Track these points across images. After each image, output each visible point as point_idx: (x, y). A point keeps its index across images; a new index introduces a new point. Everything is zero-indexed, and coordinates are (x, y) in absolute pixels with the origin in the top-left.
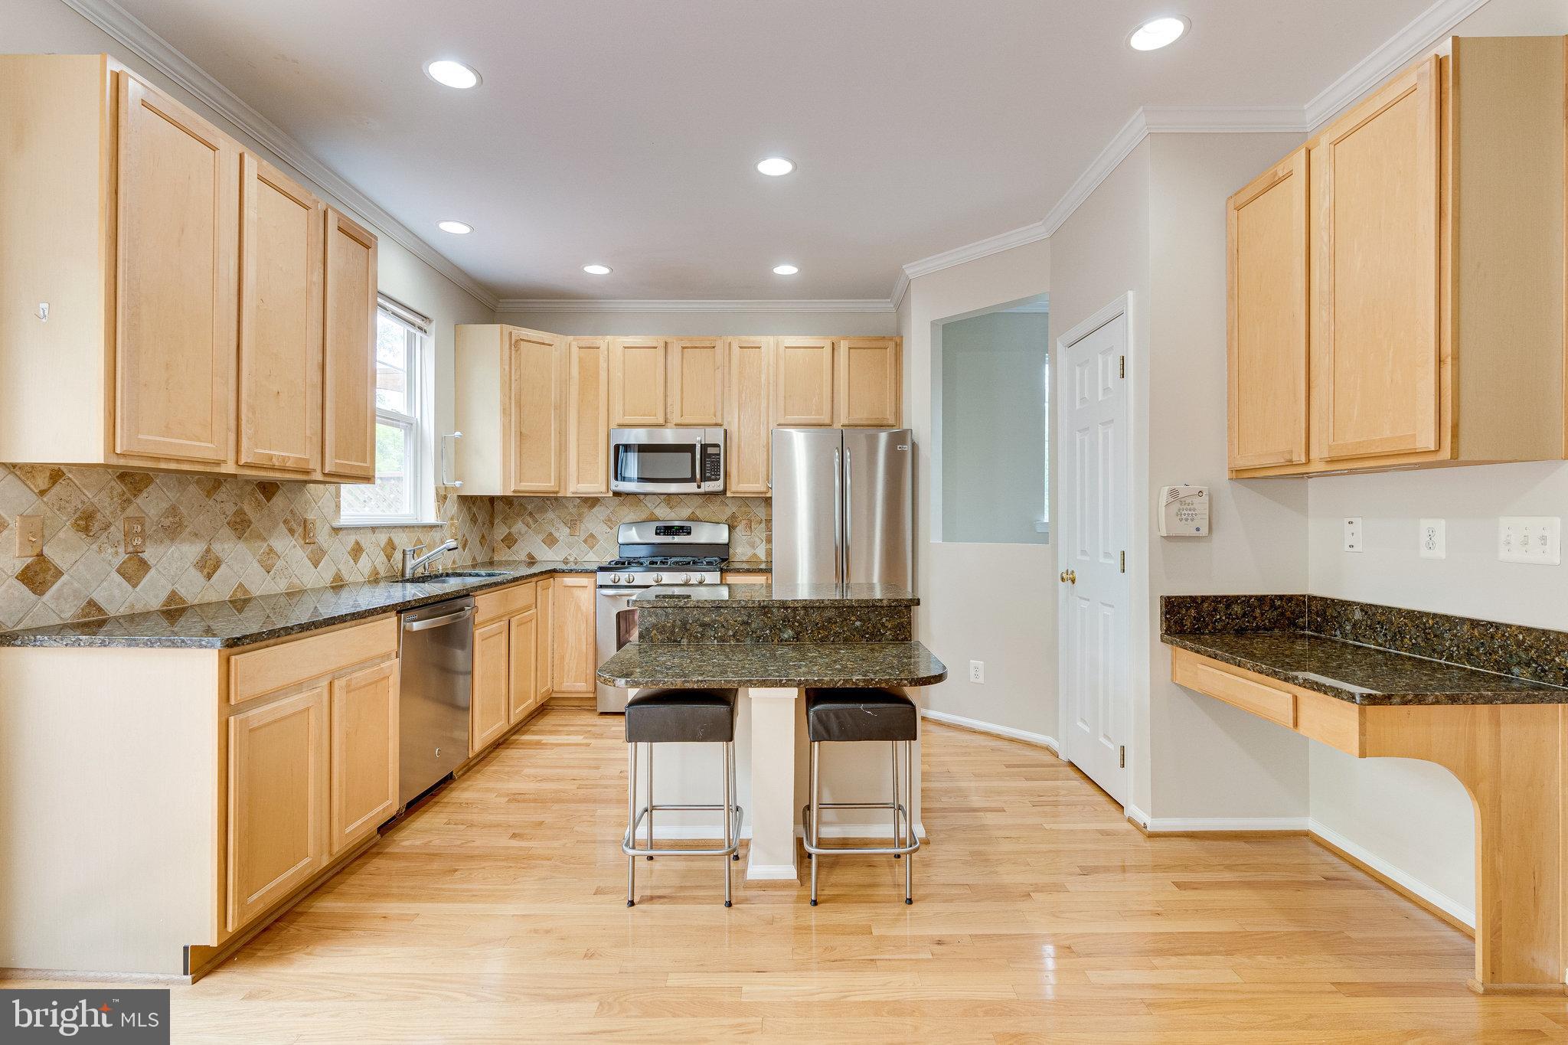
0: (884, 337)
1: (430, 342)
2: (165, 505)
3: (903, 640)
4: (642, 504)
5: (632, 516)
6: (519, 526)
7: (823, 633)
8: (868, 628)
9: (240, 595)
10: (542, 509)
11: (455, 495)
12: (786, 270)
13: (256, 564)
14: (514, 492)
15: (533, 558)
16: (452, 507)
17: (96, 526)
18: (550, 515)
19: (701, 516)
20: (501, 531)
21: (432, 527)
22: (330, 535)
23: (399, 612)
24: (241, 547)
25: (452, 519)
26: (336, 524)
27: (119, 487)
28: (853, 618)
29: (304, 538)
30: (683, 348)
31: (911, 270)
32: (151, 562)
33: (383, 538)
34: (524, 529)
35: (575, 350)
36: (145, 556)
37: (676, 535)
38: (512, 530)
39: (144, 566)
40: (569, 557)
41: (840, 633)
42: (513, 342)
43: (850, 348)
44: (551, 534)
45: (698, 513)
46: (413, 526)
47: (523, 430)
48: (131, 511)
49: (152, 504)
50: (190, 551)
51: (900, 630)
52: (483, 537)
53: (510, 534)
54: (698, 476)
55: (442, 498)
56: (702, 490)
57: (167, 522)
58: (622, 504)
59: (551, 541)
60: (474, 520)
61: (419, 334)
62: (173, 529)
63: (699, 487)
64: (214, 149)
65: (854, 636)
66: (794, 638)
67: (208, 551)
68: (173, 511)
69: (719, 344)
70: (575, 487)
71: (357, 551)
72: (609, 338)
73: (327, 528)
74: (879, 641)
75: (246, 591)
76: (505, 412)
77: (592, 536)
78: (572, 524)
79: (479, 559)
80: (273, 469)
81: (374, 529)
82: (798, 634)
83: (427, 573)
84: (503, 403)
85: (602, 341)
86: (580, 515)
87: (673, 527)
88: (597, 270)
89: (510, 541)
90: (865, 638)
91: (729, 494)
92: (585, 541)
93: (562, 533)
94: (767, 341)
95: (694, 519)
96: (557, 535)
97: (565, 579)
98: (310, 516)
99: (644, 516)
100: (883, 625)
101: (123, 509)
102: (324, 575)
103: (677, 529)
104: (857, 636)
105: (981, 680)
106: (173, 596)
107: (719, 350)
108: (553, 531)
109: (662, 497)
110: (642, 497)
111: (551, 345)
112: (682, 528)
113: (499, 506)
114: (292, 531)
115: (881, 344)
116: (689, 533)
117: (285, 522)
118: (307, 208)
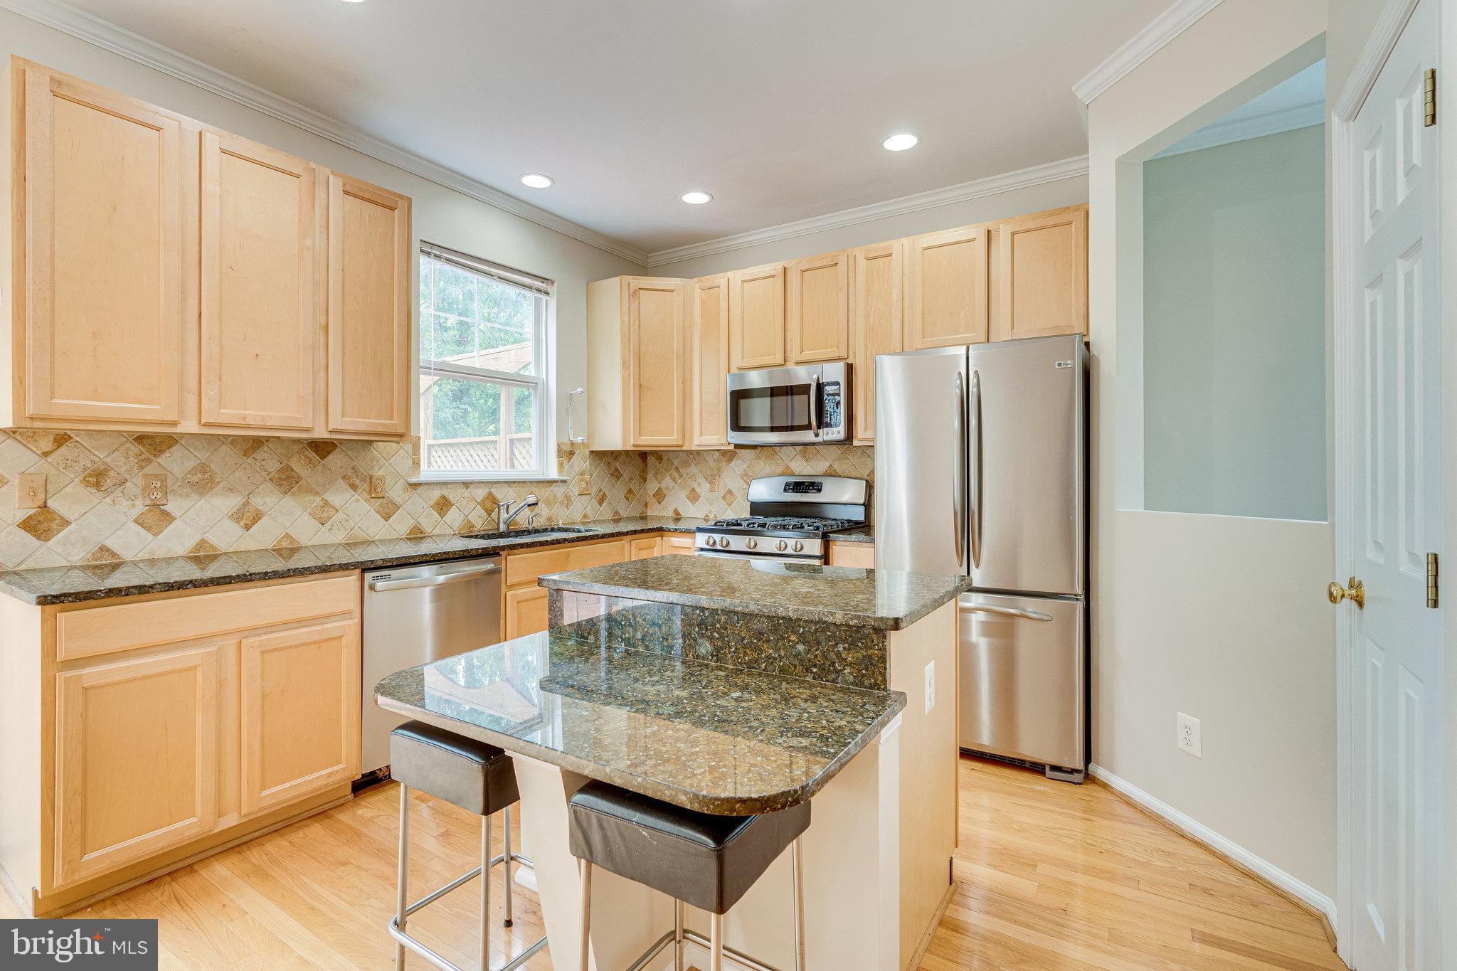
0: (1068, 208)
1: (553, 303)
2: (191, 463)
3: (872, 687)
4: (777, 456)
5: (767, 470)
6: (667, 482)
7: (751, 655)
8: (816, 656)
9: (284, 544)
10: (686, 464)
11: (587, 452)
12: (901, 142)
13: (306, 517)
14: (634, 446)
15: (679, 514)
16: (581, 463)
17: (108, 483)
18: (693, 469)
19: (839, 471)
20: (652, 486)
21: (552, 482)
22: (405, 490)
23: (364, 571)
24: (288, 501)
25: (582, 474)
26: (413, 480)
27: (135, 449)
28: (793, 638)
29: (370, 493)
30: (803, 271)
31: (1084, 90)
32: (175, 513)
33: (481, 493)
34: (671, 484)
35: (697, 291)
36: (168, 508)
37: (805, 492)
38: (662, 485)
39: (167, 517)
40: (709, 514)
41: (775, 659)
42: (631, 293)
43: (1013, 234)
44: (693, 490)
45: (836, 466)
46: (524, 482)
47: (643, 382)
48: (149, 469)
49: (176, 463)
50: (222, 504)
51: (867, 670)
52: (630, 491)
53: (660, 488)
54: (814, 423)
55: (566, 453)
56: (819, 439)
57: (195, 479)
58: (758, 458)
59: (694, 497)
60: (616, 475)
61: (544, 297)
62: (203, 482)
63: (817, 435)
64: (158, 129)
65: (795, 666)
66: (712, 656)
67: (246, 504)
68: (203, 468)
69: (842, 261)
70: (698, 441)
71: (443, 505)
72: (730, 274)
73: (401, 484)
74: (833, 681)
75: (293, 540)
76: (625, 365)
77: (730, 492)
78: (712, 479)
79: (624, 514)
80: (249, 427)
81: (466, 484)
82: (718, 649)
83: (530, 528)
84: (623, 356)
85: (720, 279)
86: (719, 469)
87: (803, 483)
88: (696, 198)
89: (660, 496)
90: (812, 672)
91: (856, 443)
92: (724, 498)
93: (703, 488)
94: (902, 246)
95: (831, 474)
96: (698, 490)
97: (672, 539)
98: (378, 473)
99: (779, 470)
100: (838, 654)
101: (142, 468)
102: (400, 525)
103: (806, 486)
104: (799, 668)
105: (1196, 750)
106: (202, 544)
107: (842, 267)
108: (695, 486)
109: (798, 448)
110: (778, 448)
111: (673, 291)
112: (812, 484)
113: (651, 460)
114: (354, 487)
115: (1065, 218)
116: (819, 490)
117: (344, 478)
118: (298, 176)
